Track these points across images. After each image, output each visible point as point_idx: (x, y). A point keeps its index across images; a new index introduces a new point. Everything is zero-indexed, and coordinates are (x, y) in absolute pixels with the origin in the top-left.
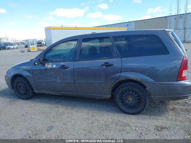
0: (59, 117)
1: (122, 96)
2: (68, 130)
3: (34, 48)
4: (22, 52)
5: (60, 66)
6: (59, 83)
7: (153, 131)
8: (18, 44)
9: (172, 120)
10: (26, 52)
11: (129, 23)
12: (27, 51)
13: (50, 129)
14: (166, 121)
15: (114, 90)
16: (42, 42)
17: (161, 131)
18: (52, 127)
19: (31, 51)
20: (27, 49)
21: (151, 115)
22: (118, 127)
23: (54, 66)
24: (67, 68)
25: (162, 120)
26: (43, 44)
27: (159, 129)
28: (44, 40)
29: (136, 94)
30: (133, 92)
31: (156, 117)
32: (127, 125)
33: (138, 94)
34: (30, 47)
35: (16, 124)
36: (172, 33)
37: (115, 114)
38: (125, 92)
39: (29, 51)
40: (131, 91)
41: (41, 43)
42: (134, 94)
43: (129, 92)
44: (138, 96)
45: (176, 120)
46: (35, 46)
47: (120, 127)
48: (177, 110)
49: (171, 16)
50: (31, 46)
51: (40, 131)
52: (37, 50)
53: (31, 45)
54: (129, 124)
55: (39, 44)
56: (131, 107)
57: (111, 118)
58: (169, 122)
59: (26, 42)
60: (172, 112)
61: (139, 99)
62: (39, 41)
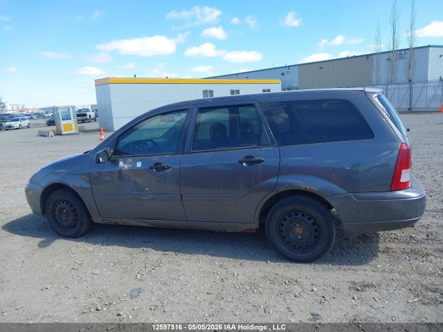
0: (153, 271)
1: (282, 225)
2: (174, 295)
3: (69, 127)
4: (42, 136)
5: (152, 165)
6: (149, 200)
7: (347, 291)
8: (30, 117)
9: (383, 271)
10: (50, 135)
11: (287, 69)
12: (53, 134)
13: (136, 293)
14: (372, 274)
15: (265, 212)
16: (88, 113)
17: (363, 291)
18: (140, 291)
19: (64, 133)
20: (54, 128)
21: (341, 263)
22: (276, 287)
23: (139, 165)
24: (166, 169)
25: (364, 272)
26: (90, 116)
27: (359, 288)
28: (89, 108)
29: (309, 219)
30: (303, 215)
31: (353, 267)
32: (295, 283)
33: (314, 220)
34: (60, 125)
35: (63, 287)
36: (379, 97)
37: (269, 262)
38: (287, 217)
39: (59, 134)
40: (300, 214)
41: (85, 115)
42: (307, 220)
43: (295, 216)
44: (314, 224)
45: (391, 271)
46: (72, 122)
47: (279, 285)
48: (393, 252)
49: (380, 53)
50: (63, 122)
51: (117, 298)
52: (78, 132)
53: (63, 119)
54: (299, 280)
55: (79, 118)
56: (301, 247)
57: (260, 271)
58: (377, 274)
59: (47, 113)
60: (384, 255)
61: (316, 230)
62: (80, 110)
